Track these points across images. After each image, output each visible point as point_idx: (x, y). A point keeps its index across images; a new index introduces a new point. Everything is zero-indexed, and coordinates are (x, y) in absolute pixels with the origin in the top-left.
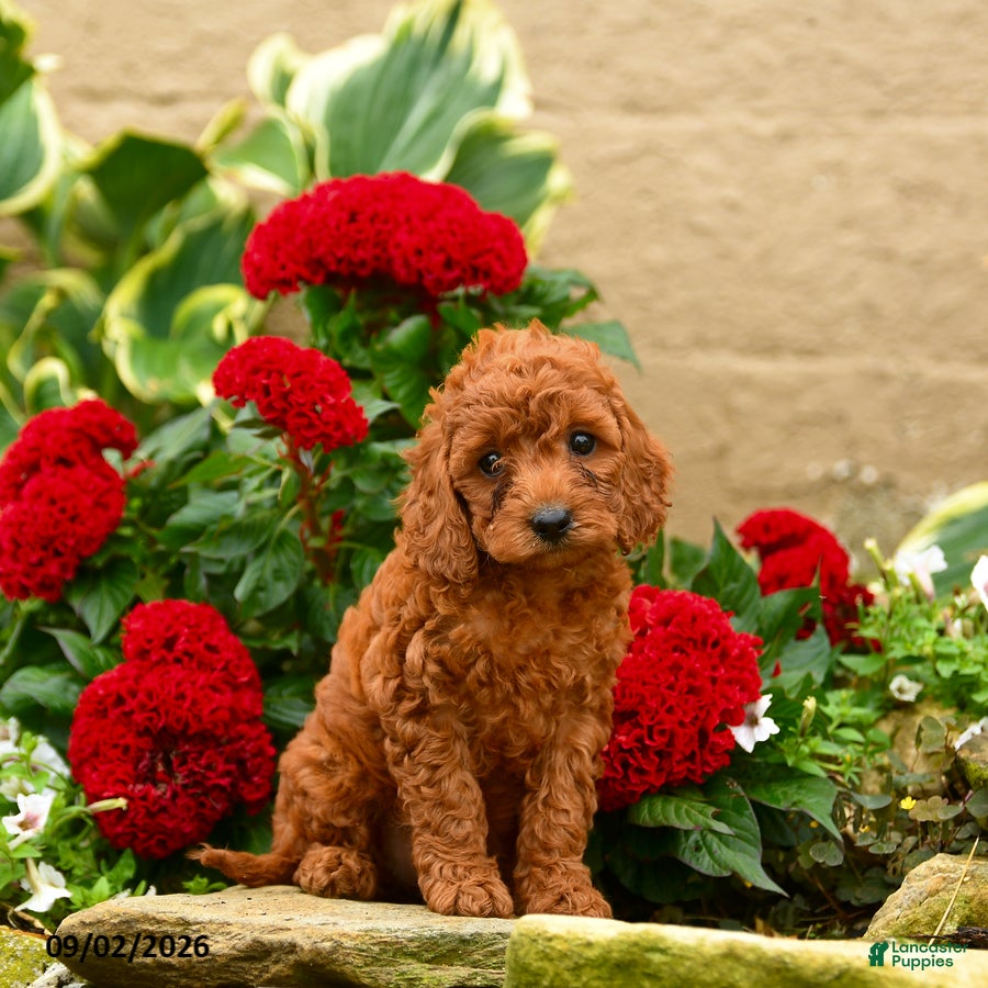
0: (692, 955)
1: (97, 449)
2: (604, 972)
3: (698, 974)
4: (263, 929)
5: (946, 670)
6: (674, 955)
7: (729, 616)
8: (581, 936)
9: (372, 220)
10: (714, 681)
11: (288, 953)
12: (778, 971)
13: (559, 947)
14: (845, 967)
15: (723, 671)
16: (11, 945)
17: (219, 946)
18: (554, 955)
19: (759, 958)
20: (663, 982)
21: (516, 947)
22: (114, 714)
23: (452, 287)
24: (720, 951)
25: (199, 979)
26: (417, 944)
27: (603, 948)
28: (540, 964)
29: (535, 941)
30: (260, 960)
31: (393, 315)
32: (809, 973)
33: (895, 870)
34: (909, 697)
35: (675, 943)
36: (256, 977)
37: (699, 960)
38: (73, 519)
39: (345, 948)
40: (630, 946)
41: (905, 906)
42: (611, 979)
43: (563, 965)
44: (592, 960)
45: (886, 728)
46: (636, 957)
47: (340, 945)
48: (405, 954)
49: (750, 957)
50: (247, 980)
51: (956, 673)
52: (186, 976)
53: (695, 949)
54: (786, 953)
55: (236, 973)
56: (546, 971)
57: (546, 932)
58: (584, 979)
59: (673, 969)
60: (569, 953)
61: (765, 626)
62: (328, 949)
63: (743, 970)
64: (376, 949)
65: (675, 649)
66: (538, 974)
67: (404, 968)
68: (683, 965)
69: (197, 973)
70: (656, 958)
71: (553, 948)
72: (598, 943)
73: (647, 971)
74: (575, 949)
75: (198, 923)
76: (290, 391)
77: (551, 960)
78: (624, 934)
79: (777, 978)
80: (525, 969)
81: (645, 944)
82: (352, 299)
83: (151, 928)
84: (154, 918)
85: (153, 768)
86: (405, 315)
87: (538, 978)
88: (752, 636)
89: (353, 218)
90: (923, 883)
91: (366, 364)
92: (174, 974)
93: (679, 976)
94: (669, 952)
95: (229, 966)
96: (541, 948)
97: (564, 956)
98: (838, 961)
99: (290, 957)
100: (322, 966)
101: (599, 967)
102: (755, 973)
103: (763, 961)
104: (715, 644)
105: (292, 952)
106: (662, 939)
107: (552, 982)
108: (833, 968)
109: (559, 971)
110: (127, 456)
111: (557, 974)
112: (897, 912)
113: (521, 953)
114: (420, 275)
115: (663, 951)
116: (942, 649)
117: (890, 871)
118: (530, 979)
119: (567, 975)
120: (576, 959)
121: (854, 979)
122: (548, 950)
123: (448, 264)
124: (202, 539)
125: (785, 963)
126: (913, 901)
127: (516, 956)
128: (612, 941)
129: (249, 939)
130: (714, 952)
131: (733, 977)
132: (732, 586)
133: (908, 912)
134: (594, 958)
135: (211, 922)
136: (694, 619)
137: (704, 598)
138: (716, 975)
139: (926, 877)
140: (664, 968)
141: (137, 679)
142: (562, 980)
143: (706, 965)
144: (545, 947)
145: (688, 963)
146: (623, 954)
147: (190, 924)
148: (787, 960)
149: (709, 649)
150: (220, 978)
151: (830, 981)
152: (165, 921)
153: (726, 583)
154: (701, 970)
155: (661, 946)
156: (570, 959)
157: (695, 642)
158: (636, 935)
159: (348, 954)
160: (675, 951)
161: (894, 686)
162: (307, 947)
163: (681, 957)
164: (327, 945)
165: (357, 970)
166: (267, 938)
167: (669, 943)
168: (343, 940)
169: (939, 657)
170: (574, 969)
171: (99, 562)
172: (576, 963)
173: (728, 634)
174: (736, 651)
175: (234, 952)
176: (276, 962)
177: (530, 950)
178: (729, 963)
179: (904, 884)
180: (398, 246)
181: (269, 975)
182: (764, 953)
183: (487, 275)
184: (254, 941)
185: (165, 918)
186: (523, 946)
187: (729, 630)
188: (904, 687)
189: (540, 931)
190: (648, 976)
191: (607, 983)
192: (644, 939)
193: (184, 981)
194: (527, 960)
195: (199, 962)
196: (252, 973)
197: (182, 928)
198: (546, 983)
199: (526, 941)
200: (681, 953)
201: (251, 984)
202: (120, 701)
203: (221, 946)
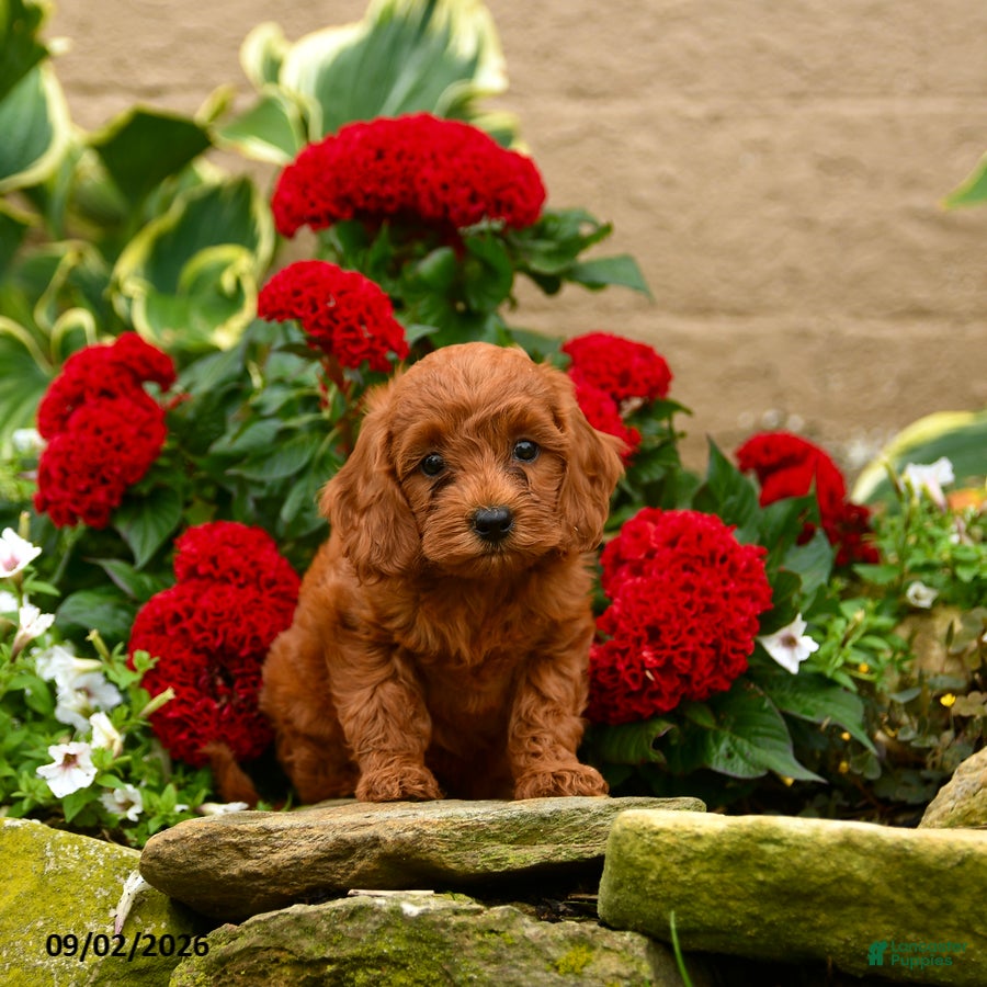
0: (806, 845)
1: (138, 381)
2: (715, 864)
3: (815, 864)
4: (344, 828)
5: (965, 575)
6: (789, 846)
7: (732, 529)
8: (689, 828)
9: (399, 156)
10: (726, 596)
11: (371, 847)
12: (898, 858)
13: (667, 841)
14: (968, 852)
15: (733, 585)
16: (92, 853)
17: (304, 849)
18: (661, 848)
19: (878, 847)
20: (779, 873)
21: (619, 842)
22: (172, 631)
23: (477, 219)
24: (837, 841)
25: (286, 885)
27: (714, 840)
28: (647, 858)
29: (640, 835)
30: (345, 858)
31: (419, 247)
32: (930, 860)
33: (934, 764)
34: (925, 603)
35: (790, 833)
36: (343, 875)
37: (816, 850)
38: (118, 448)
40: (742, 838)
41: (958, 797)
42: (722, 872)
43: (672, 859)
44: (702, 853)
45: (903, 633)
46: (749, 849)
49: (868, 845)
50: (334, 880)
51: (976, 578)
52: (273, 883)
53: (811, 838)
54: (906, 841)
55: (322, 874)
56: (653, 865)
57: (652, 826)
58: (694, 872)
59: (787, 858)
60: (677, 846)
61: (767, 536)
62: (412, 838)
63: (861, 858)
65: (685, 568)
66: (645, 869)
68: (799, 855)
69: (284, 878)
70: (770, 849)
71: (660, 842)
72: (707, 835)
73: (761, 862)
74: (684, 842)
75: (280, 830)
76: (336, 309)
77: (658, 854)
78: (736, 826)
79: (897, 865)
80: (630, 864)
81: (759, 835)
82: (385, 230)
83: (234, 840)
84: (236, 830)
85: (212, 684)
86: (430, 249)
87: (644, 872)
88: (755, 547)
89: (380, 155)
90: (976, 775)
91: (398, 293)
92: (262, 882)
93: (794, 867)
94: (785, 842)
95: (315, 868)
96: (648, 842)
97: (671, 849)
98: (959, 847)
99: (374, 851)
101: (709, 860)
102: (873, 862)
103: (882, 850)
104: (723, 560)
105: (375, 846)
106: (777, 830)
107: (659, 876)
108: (955, 854)
109: (667, 864)
110: (165, 387)
111: (665, 868)
112: (950, 804)
113: (626, 848)
114: (446, 209)
115: (777, 842)
116: (961, 555)
118: (637, 874)
120: (684, 852)
121: (977, 864)
122: (655, 844)
123: (474, 198)
124: (246, 461)
125: (905, 850)
126: (966, 792)
127: (620, 851)
128: (723, 832)
129: (331, 838)
130: (830, 842)
131: (851, 866)
132: (731, 499)
133: (962, 803)
134: (704, 851)
135: (292, 828)
136: (700, 537)
137: (706, 515)
138: (833, 864)
139: (977, 769)
140: (779, 859)
141: (195, 598)
142: (670, 873)
143: (823, 855)
144: (652, 841)
145: (804, 854)
146: (735, 846)
147: (272, 832)
148: (908, 847)
149: (718, 565)
150: (308, 881)
151: (952, 868)
152: (247, 832)
153: (726, 496)
154: (818, 860)
155: (776, 837)
156: (679, 852)
157: (703, 559)
158: (748, 826)
160: (790, 841)
161: (911, 592)
162: (390, 841)
163: (797, 847)
164: (410, 833)
166: (350, 835)
167: (784, 834)
170: (683, 863)
171: (145, 489)
172: (685, 856)
173: (734, 547)
174: (744, 564)
175: (319, 853)
177: (636, 844)
178: (846, 852)
179: (955, 777)
180: (424, 181)
181: (355, 872)
182: (883, 841)
183: (510, 208)
184: (337, 839)
185: (246, 829)
186: (627, 841)
187: (734, 543)
188: (920, 593)
189: (645, 825)
190: (762, 867)
191: (718, 876)
192: (757, 831)
193: (272, 889)
194: (632, 855)
195: (285, 867)
196: (339, 872)
197: (264, 837)
198: (652, 877)
199: (630, 836)
200: (798, 843)
201: (338, 883)
202: (177, 618)
203: (305, 849)
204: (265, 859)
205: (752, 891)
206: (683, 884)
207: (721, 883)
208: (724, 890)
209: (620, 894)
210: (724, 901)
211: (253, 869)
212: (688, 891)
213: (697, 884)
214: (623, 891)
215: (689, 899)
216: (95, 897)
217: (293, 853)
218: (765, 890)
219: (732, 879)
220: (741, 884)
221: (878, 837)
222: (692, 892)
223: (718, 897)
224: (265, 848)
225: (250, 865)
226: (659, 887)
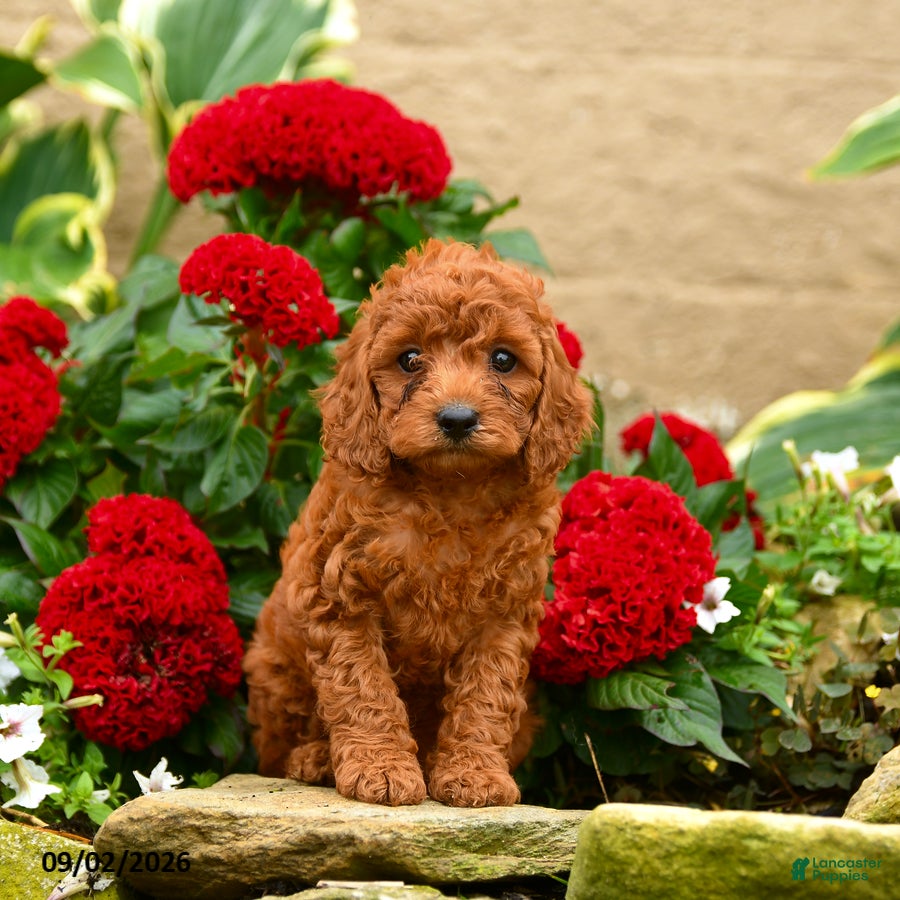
0: (792, 841)
1: (32, 343)
2: (697, 859)
4: (316, 822)
5: (872, 565)
6: (773, 842)
8: (671, 824)
9: (307, 123)
11: (344, 846)
12: (879, 855)
13: (649, 836)
16: (34, 842)
17: (270, 840)
18: (643, 843)
19: (859, 844)
20: (762, 869)
21: (598, 836)
22: (89, 606)
23: (386, 188)
24: (818, 837)
25: (248, 874)
26: (466, 834)
27: (697, 836)
28: (628, 852)
29: (622, 830)
30: (315, 853)
31: (326, 218)
33: (855, 755)
34: (829, 590)
35: (774, 830)
36: (309, 870)
37: (799, 846)
38: (15, 416)
39: (405, 840)
40: (726, 833)
41: (882, 789)
42: (704, 866)
43: (654, 853)
44: (685, 849)
45: (804, 621)
46: (733, 844)
47: (400, 837)
48: (457, 844)
49: (850, 842)
50: (300, 874)
51: (883, 568)
52: (234, 870)
53: (794, 835)
54: (886, 838)
55: (287, 866)
56: (635, 859)
57: (633, 821)
58: (676, 866)
59: (771, 855)
60: (660, 841)
62: (388, 841)
63: (842, 855)
64: (431, 839)
66: (625, 863)
67: (459, 858)
68: (782, 851)
69: (247, 867)
70: (754, 844)
71: (642, 837)
72: (690, 831)
73: (744, 857)
74: (666, 837)
75: (245, 817)
77: (640, 849)
78: (720, 822)
80: (611, 858)
81: (744, 831)
82: (297, 199)
83: (197, 823)
84: (200, 813)
85: (134, 660)
87: (625, 867)
89: (287, 122)
92: (221, 868)
93: (778, 863)
94: (769, 839)
95: (282, 860)
96: (629, 836)
97: (654, 844)
99: (347, 850)
100: (382, 858)
101: (691, 855)
103: (864, 847)
105: (349, 844)
106: (761, 826)
107: (640, 870)
109: (649, 859)
110: (57, 355)
111: (647, 863)
112: (875, 796)
113: (607, 842)
114: (355, 178)
115: (761, 838)
116: (867, 546)
117: (850, 756)
118: (617, 868)
119: (657, 864)
120: (667, 846)
122: (637, 839)
123: (384, 169)
124: (158, 432)
125: (886, 847)
126: (890, 784)
127: (600, 845)
128: (707, 828)
129: (302, 832)
130: (813, 838)
133: (887, 795)
134: (687, 846)
135: (258, 816)
140: (763, 855)
141: (112, 572)
142: (651, 868)
143: (806, 851)
144: (634, 836)
145: (788, 850)
146: (718, 841)
147: (236, 819)
148: (888, 844)
150: (271, 872)
152: (211, 816)
154: (800, 856)
155: (760, 833)
156: (661, 847)
158: (733, 822)
159: (408, 846)
160: (774, 837)
161: (815, 580)
162: (366, 840)
163: (781, 843)
164: (387, 837)
165: (417, 861)
166: (322, 831)
167: (768, 829)
168: (402, 832)
169: (861, 553)
170: (665, 857)
171: (40, 459)
172: (668, 851)
175: (287, 846)
176: (332, 855)
177: (617, 838)
178: (828, 848)
179: (878, 769)
180: (333, 150)
181: (324, 868)
182: (864, 839)
183: (419, 180)
184: (309, 834)
185: (211, 813)
186: (608, 835)
188: (825, 581)
189: (628, 819)
190: (745, 863)
191: (700, 870)
192: (741, 827)
193: (231, 876)
194: (613, 850)
195: (250, 856)
196: (305, 866)
197: (227, 823)
198: (633, 871)
199: (612, 830)
200: (782, 840)
201: (304, 877)
202: (96, 593)
203: (272, 840)
204: (228, 846)
205: (733, 886)
206: (664, 879)
207: (703, 877)
208: (705, 884)
209: (597, 887)
210: (704, 895)
211: (215, 855)
212: (669, 885)
213: (679, 878)
214: (600, 884)
215: (669, 893)
216: (41, 888)
217: (259, 843)
218: (747, 884)
219: (713, 873)
220: (722, 879)
221: (860, 834)
222: (673, 885)
223: (698, 891)
224: (228, 834)
225: (212, 850)
226: (640, 880)
